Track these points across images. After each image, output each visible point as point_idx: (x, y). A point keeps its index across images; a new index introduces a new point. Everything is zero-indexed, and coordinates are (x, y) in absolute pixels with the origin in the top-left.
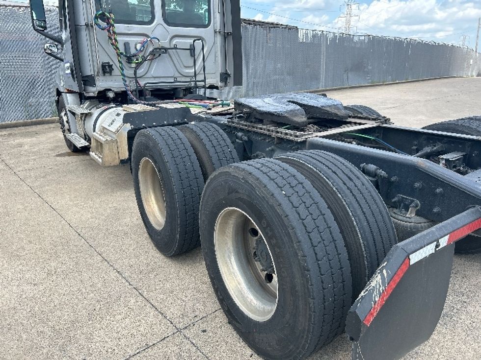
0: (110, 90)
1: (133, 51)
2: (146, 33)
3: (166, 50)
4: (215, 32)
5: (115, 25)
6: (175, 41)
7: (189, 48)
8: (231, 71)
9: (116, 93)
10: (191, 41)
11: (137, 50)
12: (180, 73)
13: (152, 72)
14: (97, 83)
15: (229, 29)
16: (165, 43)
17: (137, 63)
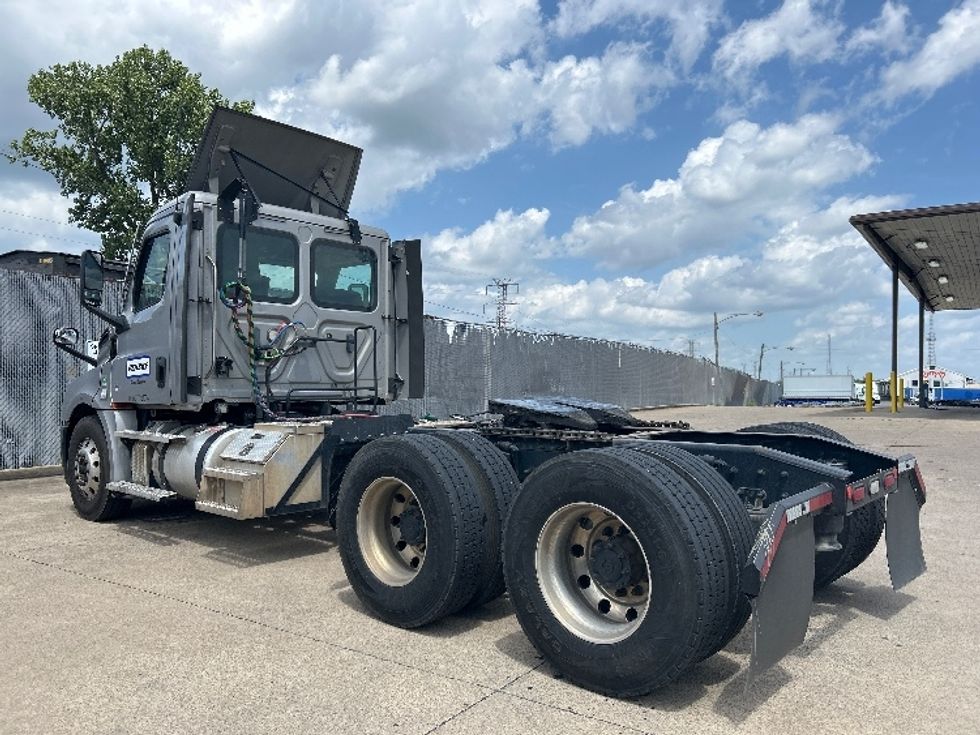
0: (222, 401)
1: (263, 342)
2: (285, 315)
3: (314, 342)
4: (383, 318)
5: (254, 302)
6: (326, 329)
7: (345, 339)
8: (404, 376)
9: (231, 407)
10: (351, 330)
11: (270, 341)
12: (330, 378)
13: (289, 375)
14: (204, 389)
15: (403, 314)
16: (311, 330)
17: (267, 360)
